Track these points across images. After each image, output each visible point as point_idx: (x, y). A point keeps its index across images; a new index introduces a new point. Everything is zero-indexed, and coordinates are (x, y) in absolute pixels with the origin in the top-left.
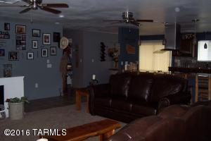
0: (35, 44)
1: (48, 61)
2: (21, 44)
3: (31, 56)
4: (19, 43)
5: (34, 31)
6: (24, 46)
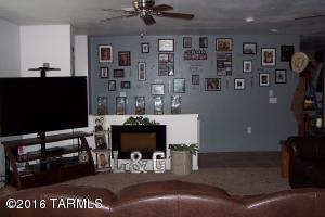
1: (271, 93)
2: (224, 66)
3: (240, 84)
4: (221, 65)
5: (246, 46)
6: (229, 69)
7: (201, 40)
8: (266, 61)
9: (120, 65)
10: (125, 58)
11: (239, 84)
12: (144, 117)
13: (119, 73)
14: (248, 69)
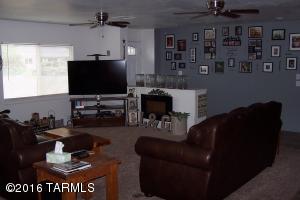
0: (276, 50)
1: (297, 77)
4: (252, 50)
5: (275, 32)
6: (259, 54)
7: (237, 29)
8: (294, 47)
9: (179, 50)
10: (182, 45)
11: (268, 67)
12: (161, 89)
13: (178, 57)
14: (276, 53)
